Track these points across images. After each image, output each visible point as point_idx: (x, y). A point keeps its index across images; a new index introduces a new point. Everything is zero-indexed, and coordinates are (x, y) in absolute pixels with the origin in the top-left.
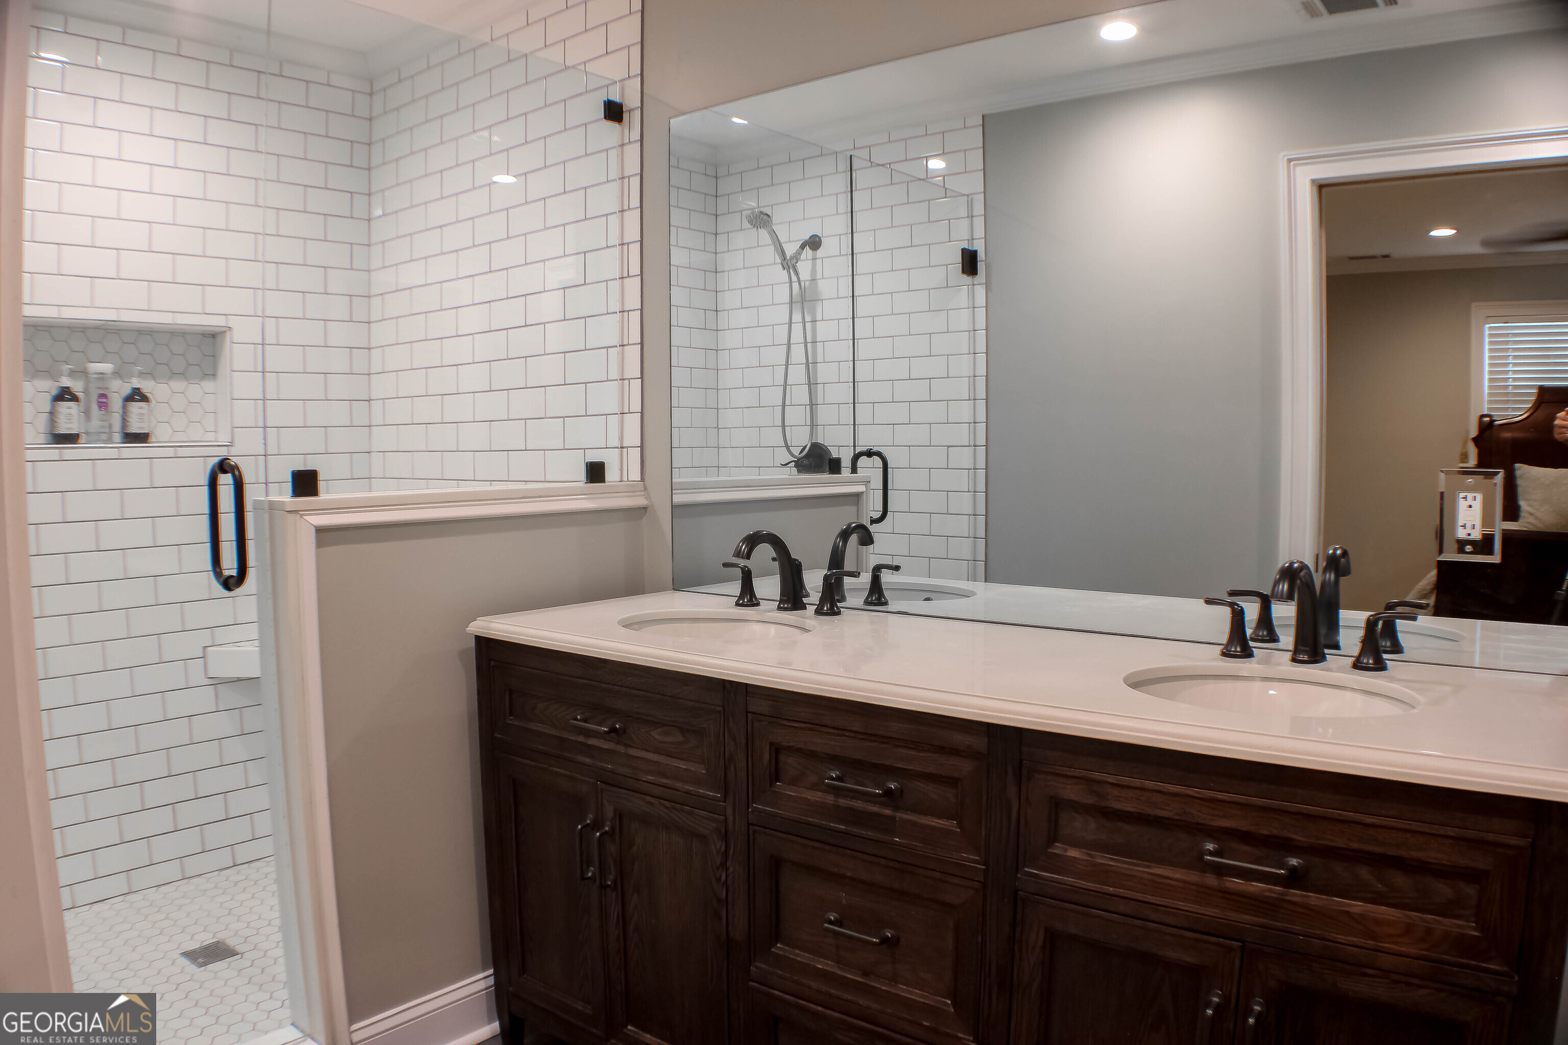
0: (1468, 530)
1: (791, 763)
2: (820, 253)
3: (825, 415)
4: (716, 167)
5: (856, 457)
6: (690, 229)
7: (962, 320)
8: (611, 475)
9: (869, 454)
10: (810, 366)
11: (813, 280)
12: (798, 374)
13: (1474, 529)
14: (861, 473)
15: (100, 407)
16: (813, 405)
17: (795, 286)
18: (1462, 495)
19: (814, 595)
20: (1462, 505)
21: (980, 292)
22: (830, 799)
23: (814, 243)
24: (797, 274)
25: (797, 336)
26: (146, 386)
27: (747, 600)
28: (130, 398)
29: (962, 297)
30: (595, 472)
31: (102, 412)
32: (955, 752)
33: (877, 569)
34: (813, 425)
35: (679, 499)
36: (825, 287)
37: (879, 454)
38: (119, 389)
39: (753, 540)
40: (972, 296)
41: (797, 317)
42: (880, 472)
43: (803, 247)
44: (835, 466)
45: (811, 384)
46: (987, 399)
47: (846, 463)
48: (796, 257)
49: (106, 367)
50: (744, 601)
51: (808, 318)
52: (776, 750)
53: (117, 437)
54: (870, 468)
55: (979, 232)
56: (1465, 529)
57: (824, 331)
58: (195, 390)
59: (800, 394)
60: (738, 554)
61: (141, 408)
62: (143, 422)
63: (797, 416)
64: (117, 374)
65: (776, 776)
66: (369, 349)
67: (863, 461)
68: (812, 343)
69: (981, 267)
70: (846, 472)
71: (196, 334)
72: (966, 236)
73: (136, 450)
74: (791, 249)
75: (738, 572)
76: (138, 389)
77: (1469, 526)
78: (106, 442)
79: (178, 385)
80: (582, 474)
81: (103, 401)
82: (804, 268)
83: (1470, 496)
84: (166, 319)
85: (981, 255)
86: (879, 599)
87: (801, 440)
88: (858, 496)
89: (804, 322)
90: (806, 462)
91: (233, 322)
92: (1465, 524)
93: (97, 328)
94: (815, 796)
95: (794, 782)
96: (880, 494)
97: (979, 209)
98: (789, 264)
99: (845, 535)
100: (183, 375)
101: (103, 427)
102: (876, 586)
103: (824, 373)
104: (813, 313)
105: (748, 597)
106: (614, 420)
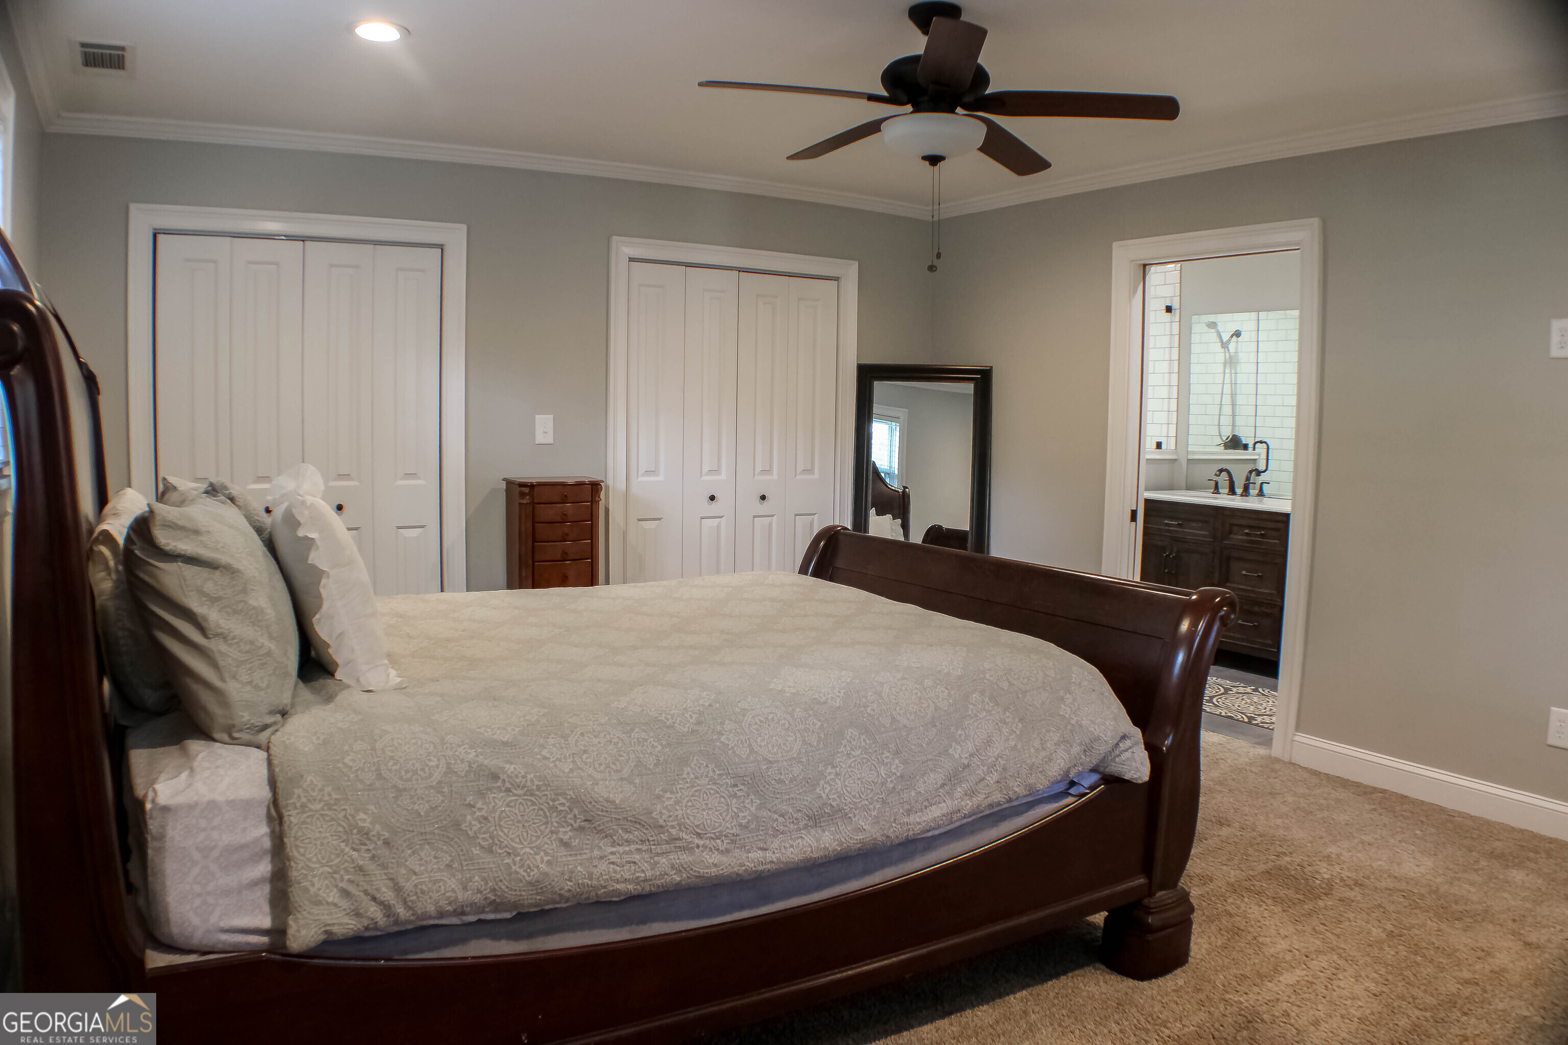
1: (1235, 529)
2: (1241, 339)
3: (1239, 421)
5: (1255, 443)
8: (1164, 446)
9: (1261, 442)
10: (1233, 395)
11: (1236, 352)
12: (1227, 400)
14: (1257, 450)
16: (1234, 416)
17: (1227, 354)
19: (1239, 491)
22: (1245, 538)
23: (1237, 334)
24: (1229, 350)
25: (1227, 380)
30: (1159, 445)
32: (1279, 521)
33: (1262, 483)
34: (1234, 426)
35: (1190, 457)
36: (1242, 357)
37: (1265, 442)
39: (1221, 471)
41: (1228, 371)
42: (1266, 450)
43: (1232, 336)
44: (1245, 447)
45: (1234, 405)
47: (1251, 446)
48: (1229, 341)
51: (1233, 372)
52: (1231, 525)
54: (1261, 448)
57: (1240, 379)
59: (1227, 410)
60: (1216, 475)
63: (1226, 420)
65: (1230, 533)
67: (1258, 445)
68: (1234, 384)
70: (1250, 450)
74: (1225, 338)
75: (1213, 483)
80: (1154, 446)
82: (1232, 347)
87: (1227, 433)
88: (1255, 460)
89: (1231, 373)
90: (1229, 444)
94: (1240, 537)
95: (1236, 534)
96: (1265, 461)
98: (1225, 345)
99: (1251, 472)
102: (1261, 490)
103: (1240, 400)
104: (1236, 369)
106: (1165, 427)
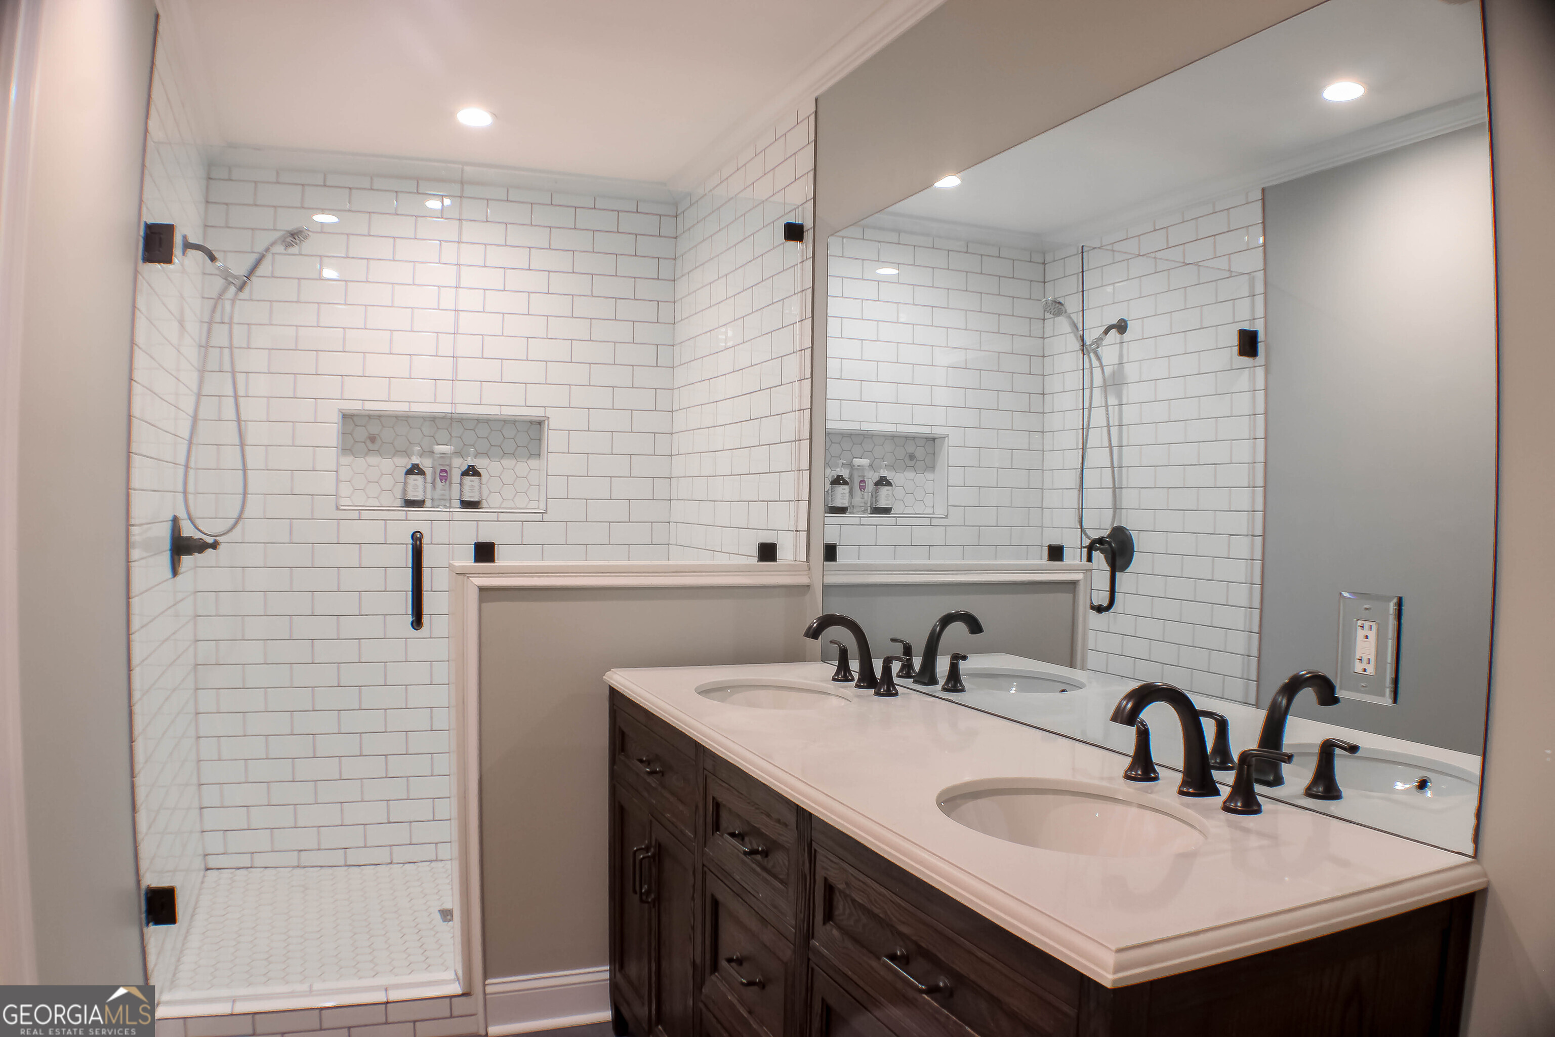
0: (1364, 665)
2: (1127, 336)
4: (1044, 254)
6: (1013, 315)
7: (1243, 403)
8: (784, 554)
11: (1118, 364)
13: (1369, 664)
15: (441, 480)
16: (1118, 488)
18: (1360, 623)
20: (1360, 633)
21: (1260, 373)
23: (1120, 327)
24: (1099, 358)
26: (480, 463)
27: (841, 676)
28: (465, 473)
29: (1243, 380)
30: (767, 552)
31: (442, 484)
36: (1133, 370)
38: (459, 465)
40: (1253, 379)
41: (1100, 401)
43: (1107, 331)
46: (1265, 487)
48: (1098, 342)
49: (446, 449)
50: (838, 677)
51: (1111, 402)
53: (458, 503)
55: (1260, 312)
56: (1361, 663)
58: (522, 467)
60: (808, 633)
61: (472, 481)
62: (473, 492)
64: (459, 453)
66: (672, 434)
68: (1118, 427)
69: (1261, 347)
71: (528, 422)
72: (1247, 316)
73: (470, 514)
74: (1091, 335)
76: (473, 466)
77: (1365, 660)
78: (445, 507)
79: (508, 462)
81: (444, 475)
82: (1109, 352)
83: (1367, 624)
84: (494, 411)
85: (1261, 337)
86: (955, 686)
88: (1074, 584)
89: (1108, 406)
91: (550, 412)
92: (1361, 657)
93: (443, 418)
97: (1260, 288)
98: (1090, 350)
100: (513, 455)
101: (443, 495)
102: (953, 674)
104: (1119, 396)
105: (843, 673)
